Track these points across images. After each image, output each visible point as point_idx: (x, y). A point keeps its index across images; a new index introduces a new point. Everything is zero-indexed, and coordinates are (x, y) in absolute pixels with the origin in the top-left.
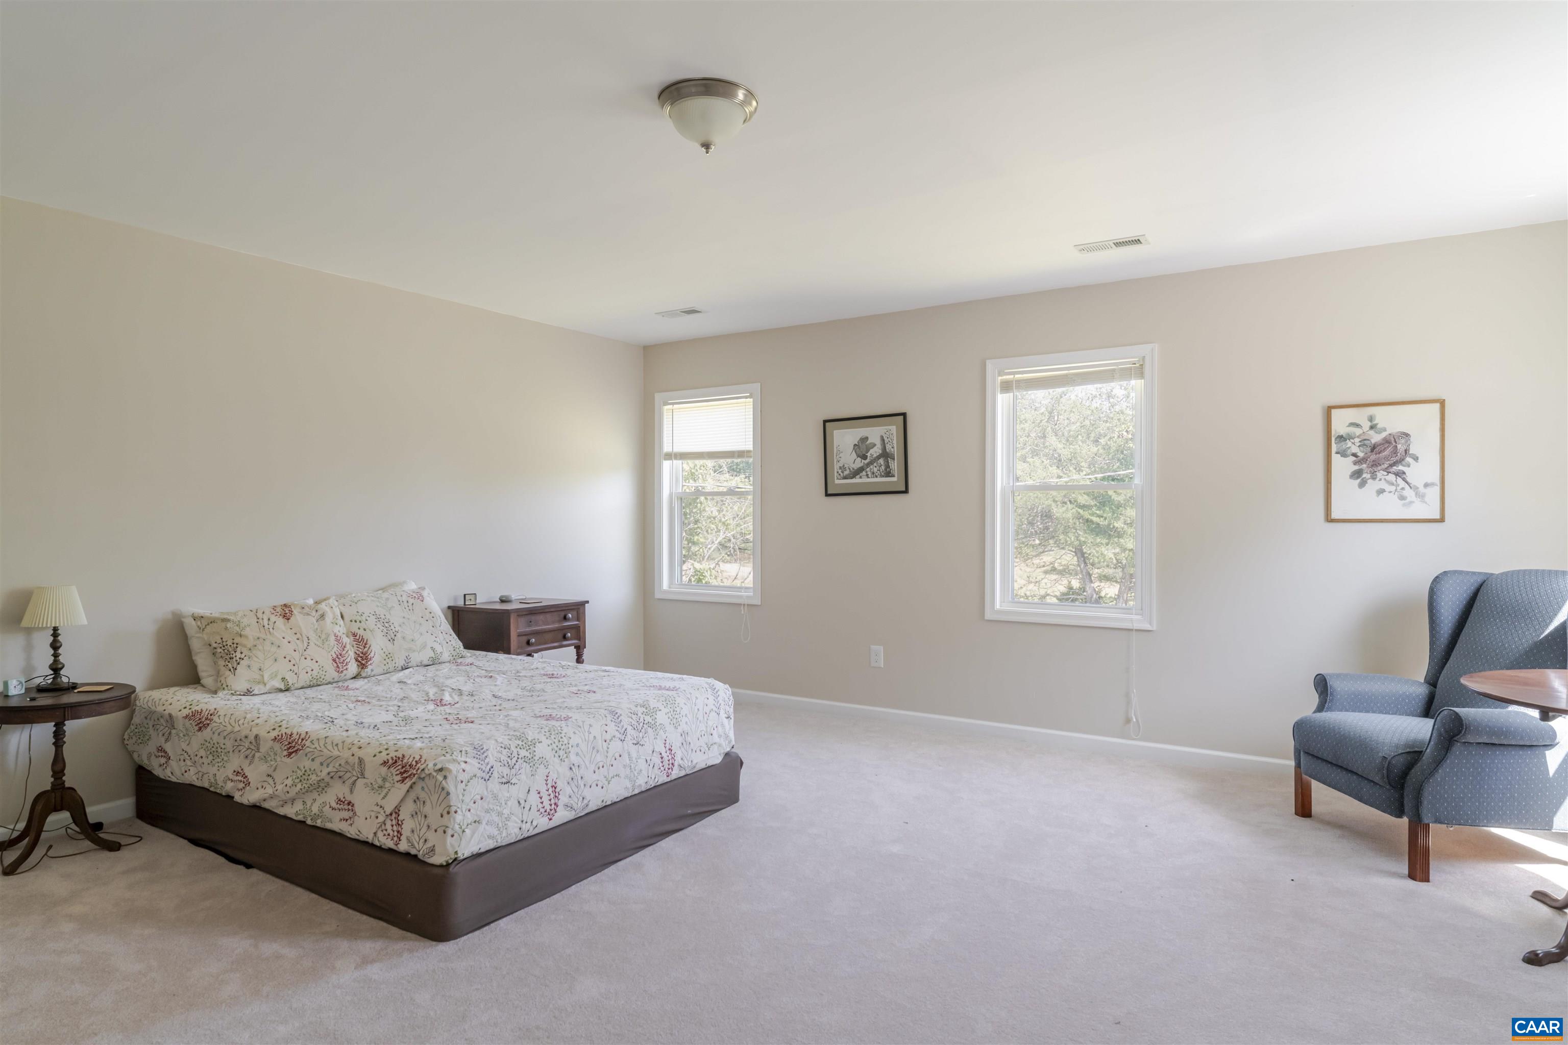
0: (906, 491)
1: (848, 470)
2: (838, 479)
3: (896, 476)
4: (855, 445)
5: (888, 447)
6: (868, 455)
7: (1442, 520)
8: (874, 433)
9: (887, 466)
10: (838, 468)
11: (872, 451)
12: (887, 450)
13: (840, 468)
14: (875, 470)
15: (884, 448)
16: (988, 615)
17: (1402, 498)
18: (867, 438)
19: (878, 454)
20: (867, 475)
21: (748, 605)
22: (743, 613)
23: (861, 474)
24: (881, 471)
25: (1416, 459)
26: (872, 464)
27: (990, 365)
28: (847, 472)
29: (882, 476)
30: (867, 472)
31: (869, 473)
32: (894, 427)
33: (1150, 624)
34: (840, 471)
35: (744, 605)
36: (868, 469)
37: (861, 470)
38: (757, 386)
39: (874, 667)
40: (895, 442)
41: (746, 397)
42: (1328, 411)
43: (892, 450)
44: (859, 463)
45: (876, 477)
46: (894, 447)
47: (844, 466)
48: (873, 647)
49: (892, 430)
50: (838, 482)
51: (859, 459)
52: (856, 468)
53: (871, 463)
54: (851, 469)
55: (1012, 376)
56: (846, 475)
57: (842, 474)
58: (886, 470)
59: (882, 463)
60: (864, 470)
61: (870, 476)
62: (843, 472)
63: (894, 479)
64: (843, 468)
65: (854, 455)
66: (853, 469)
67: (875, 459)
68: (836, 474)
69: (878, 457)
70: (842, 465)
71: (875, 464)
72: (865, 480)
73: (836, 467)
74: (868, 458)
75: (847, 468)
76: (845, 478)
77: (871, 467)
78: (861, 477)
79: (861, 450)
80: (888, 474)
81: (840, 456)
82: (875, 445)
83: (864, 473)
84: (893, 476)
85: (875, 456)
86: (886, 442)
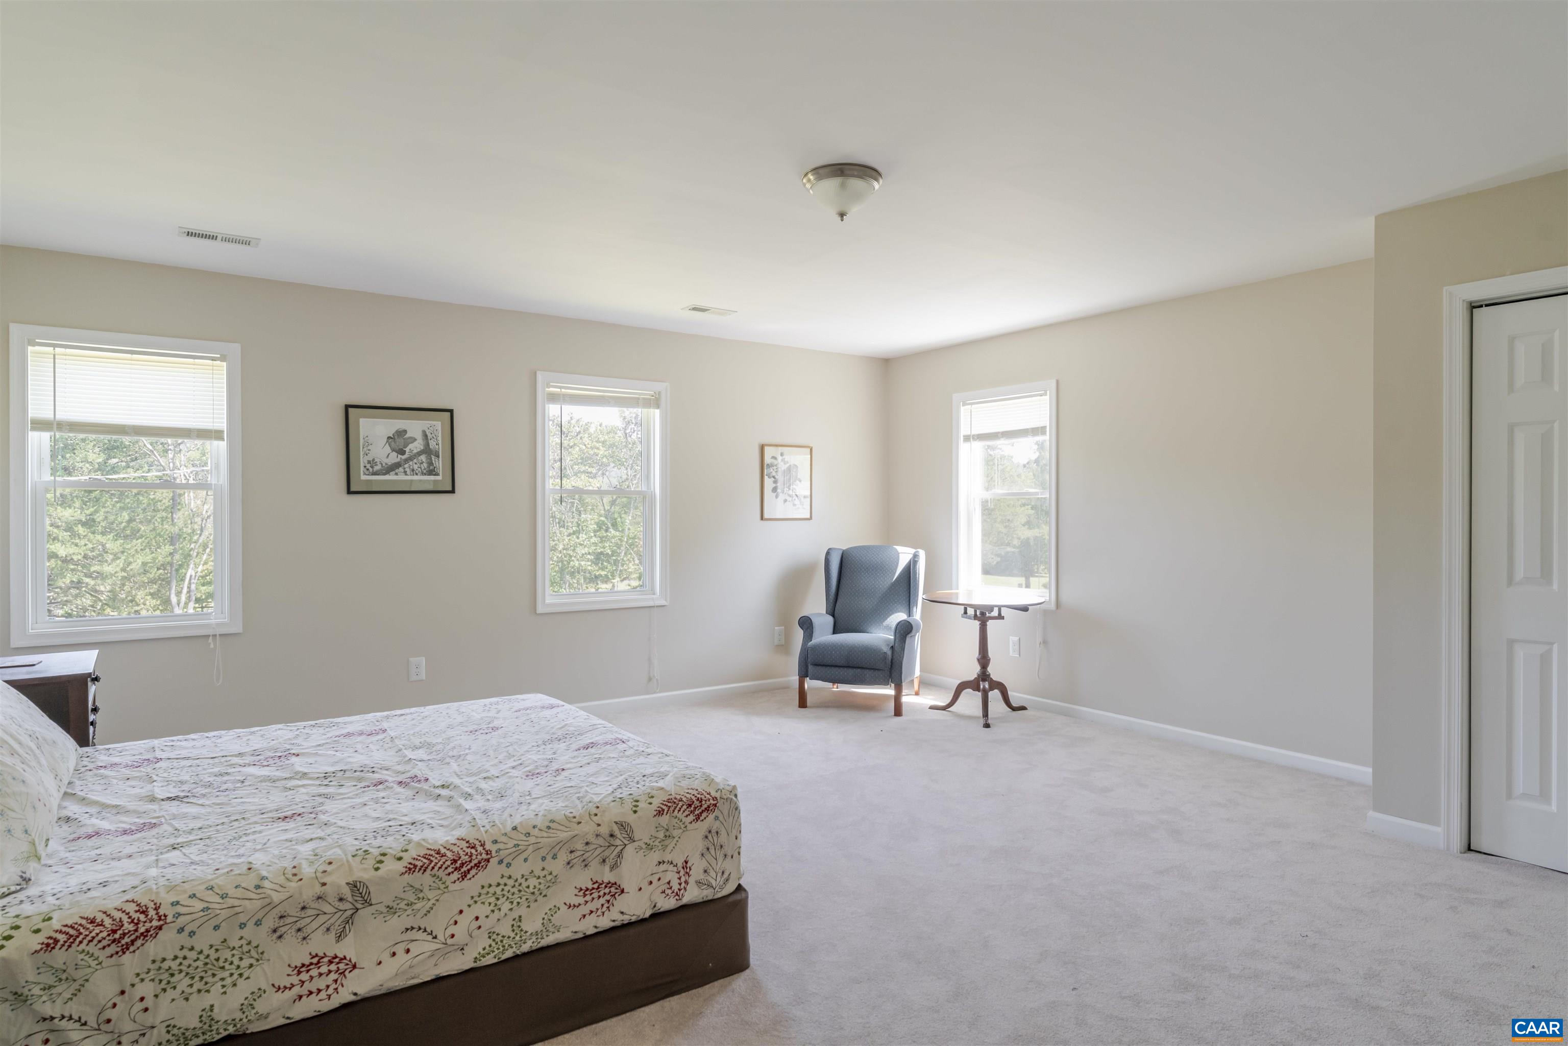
0: (453, 491)
1: (380, 465)
2: (365, 474)
3: (441, 474)
4: (389, 438)
5: (432, 444)
6: (407, 450)
7: (811, 518)
8: (415, 427)
9: (430, 463)
10: (366, 462)
11: (411, 446)
12: (431, 447)
13: (369, 462)
14: (416, 467)
15: (427, 445)
16: (540, 609)
17: (794, 505)
18: (405, 431)
19: (419, 450)
20: (405, 472)
21: (220, 635)
22: (212, 646)
23: (397, 471)
24: (423, 468)
25: (800, 481)
26: (412, 460)
27: (540, 376)
28: (377, 468)
29: (423, 474)
30: (404, 469)
31: (407, 470)
32: (440, 423)
33: (666, 600)
34: (368, 466)
35: (215, 636)
36: (406, 466)
37: (397, 465)
38: (236, 348)
39: (415, 681)
40: (440, 438)
41: (213, 359)
42: (762, 448)
43: (437, 447)
44: (394, 458)
45: (417, 474)
46: (439, 443)
47: (373, 460)
48: (411, 659)
49: (437, 425)
50: (362, 477)
51: (395, 454)
52: (390, 464)
53: (410, 459)
54: (384, 465)
55: (559, 390)
56: (377, 471)
57: (371, 470)
58: (429, 467)
59: (424, 460)
60: (400, 466)
61: (408, 473)
62: (372, 467)
63: (439, 478)
64: (372, 463)
65: (388, 449)
66: (386, 464)
67: (415, 456)
68: (362, 469)
69: (419, 454)
70: (371, 459)
71: (415, 461)
72: (402, 477)
73: (363, 461)
74: (407, 453)
75: (378, 463)
76: (375, 474)
77: (411, 463)
78: (396, 474)
79: (398, 441)
80: (432, 472)
81: (369, 448)
82: (415, 440)
83: (401, 469)
84: (438, 475)
85: (415, 451)
86: (429, 438)
